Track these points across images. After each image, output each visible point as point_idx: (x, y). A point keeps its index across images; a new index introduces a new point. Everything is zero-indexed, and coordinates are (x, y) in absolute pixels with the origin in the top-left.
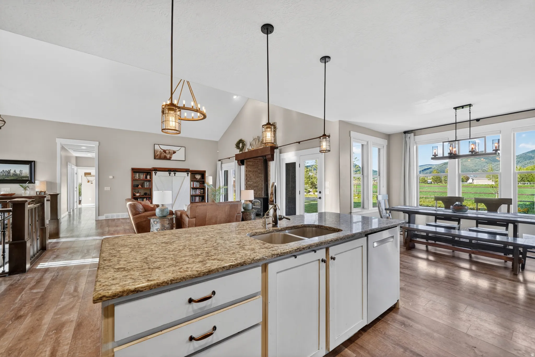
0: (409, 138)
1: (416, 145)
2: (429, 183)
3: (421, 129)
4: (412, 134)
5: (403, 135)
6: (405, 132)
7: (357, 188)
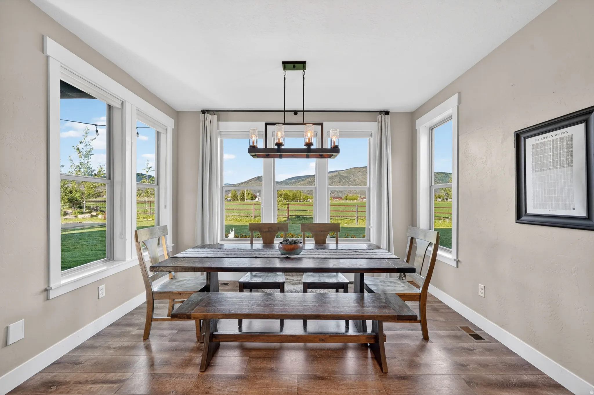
0: (210, 122)
1: (220, 137)
2: (228, 201)
3: (228, 111)
4: (215, 117)
5: (201, 115)
6: (204, 112)
7: (151, 207)
